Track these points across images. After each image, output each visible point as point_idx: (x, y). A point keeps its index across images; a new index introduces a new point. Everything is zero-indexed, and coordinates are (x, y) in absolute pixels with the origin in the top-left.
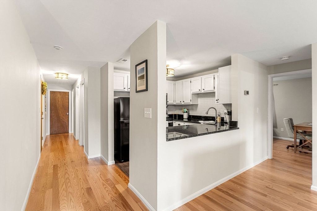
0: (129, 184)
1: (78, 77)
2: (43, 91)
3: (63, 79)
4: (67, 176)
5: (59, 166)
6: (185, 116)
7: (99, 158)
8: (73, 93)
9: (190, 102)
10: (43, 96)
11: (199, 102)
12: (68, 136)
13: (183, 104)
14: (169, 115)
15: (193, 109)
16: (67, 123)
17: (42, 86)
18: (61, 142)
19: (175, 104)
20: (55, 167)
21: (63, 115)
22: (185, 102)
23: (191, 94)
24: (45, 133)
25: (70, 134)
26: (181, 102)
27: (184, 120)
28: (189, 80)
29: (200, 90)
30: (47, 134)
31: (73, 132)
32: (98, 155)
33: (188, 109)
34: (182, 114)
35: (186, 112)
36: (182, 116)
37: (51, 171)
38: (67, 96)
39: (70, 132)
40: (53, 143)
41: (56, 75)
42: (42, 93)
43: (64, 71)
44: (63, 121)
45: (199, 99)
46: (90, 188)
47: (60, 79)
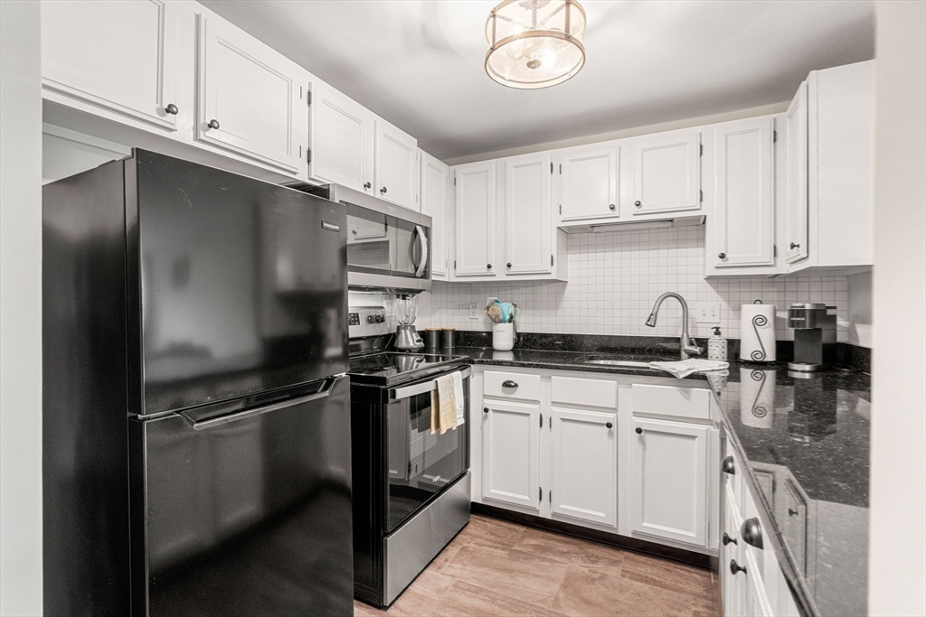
6: (504, 339)
9: (549, 269)
11: (570, 273)
13: (498, 277)
19: (448, 278)
22: (512, 270)
23: (555, 230)
26: (493, 270)
27: (497, 357)
28: (544, 157)
29: (613, 208)
33: (515, 305)
35: (511, 319)
36: (487, 336)
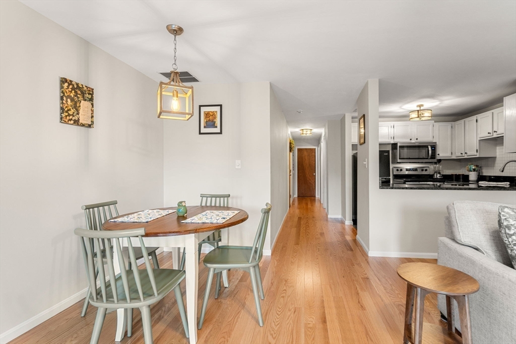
0: (357, 236)
1: (321, 131)
2: (291, 149)
3: (308, 135)
4: (307, 224)
5: (302, 218)
6: (473, 176)
7: (340, 219)
8: (319, 148)
9: (476, 153)
10: (291, 153)
11: (497, 154)
12: (315, 200)
13: (466, 157)
14: (442, 175)
15: (488, 166)
16: (314, 185)
17: (290, 143)
18: (307, 204)
19: (454, 157)
20: (300, 218)
21: (310, 176)
22: (468, 154)
23: (478, 141)
24: (294, 194)
25: (317, 198)
26: (463, 155)
28: (474, 118)
29: (489, 133)
30: (295, 196)
31: (319, 197)
32: (339, 216)
33: (477, 166)
34: (466, 173)
35: (474, 170)
36: (468, 176)
37: (296, 219)
38: (313, 154)
39: (317, 196)
40: (299, 203)
41: (301, 132)
42: (290, 151)
43: (308, 127)
44: (310, 183)
45: (498, 148)
46: (323, 233)
47: (304, 135)
